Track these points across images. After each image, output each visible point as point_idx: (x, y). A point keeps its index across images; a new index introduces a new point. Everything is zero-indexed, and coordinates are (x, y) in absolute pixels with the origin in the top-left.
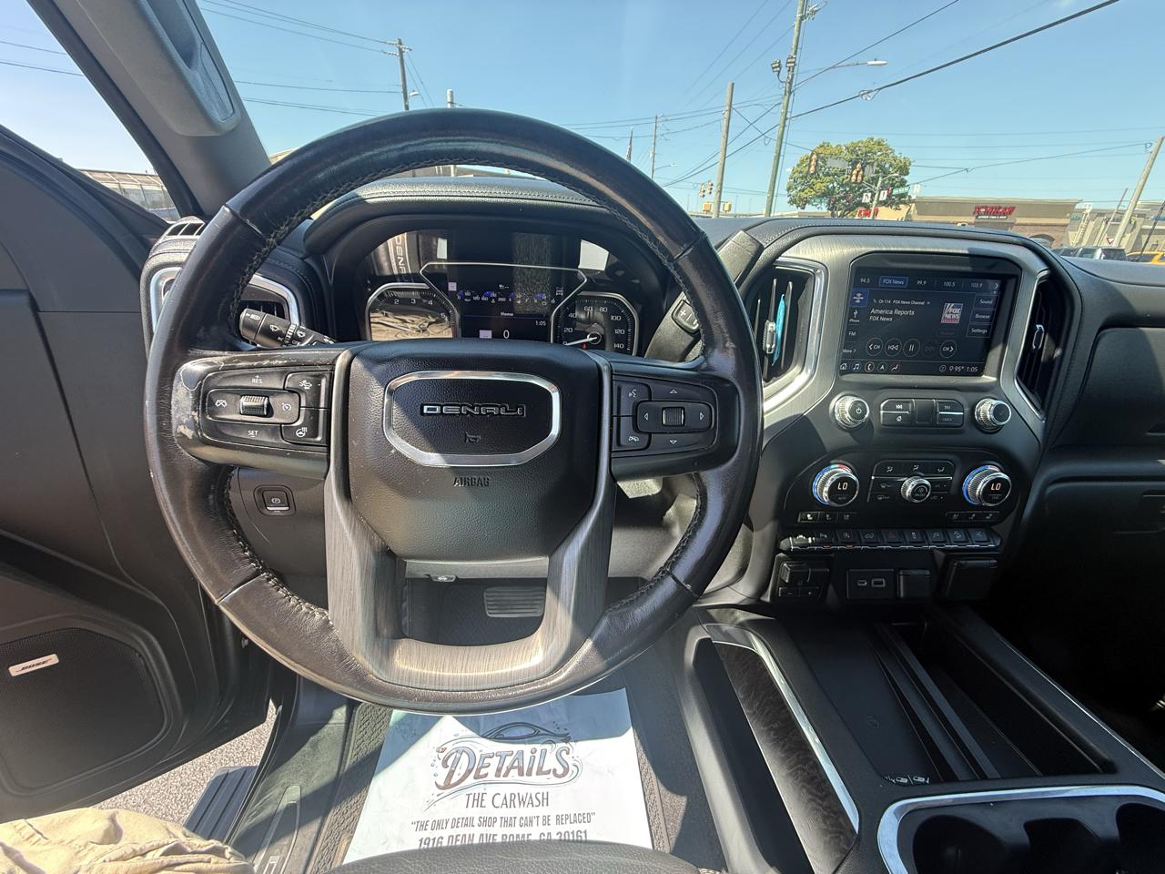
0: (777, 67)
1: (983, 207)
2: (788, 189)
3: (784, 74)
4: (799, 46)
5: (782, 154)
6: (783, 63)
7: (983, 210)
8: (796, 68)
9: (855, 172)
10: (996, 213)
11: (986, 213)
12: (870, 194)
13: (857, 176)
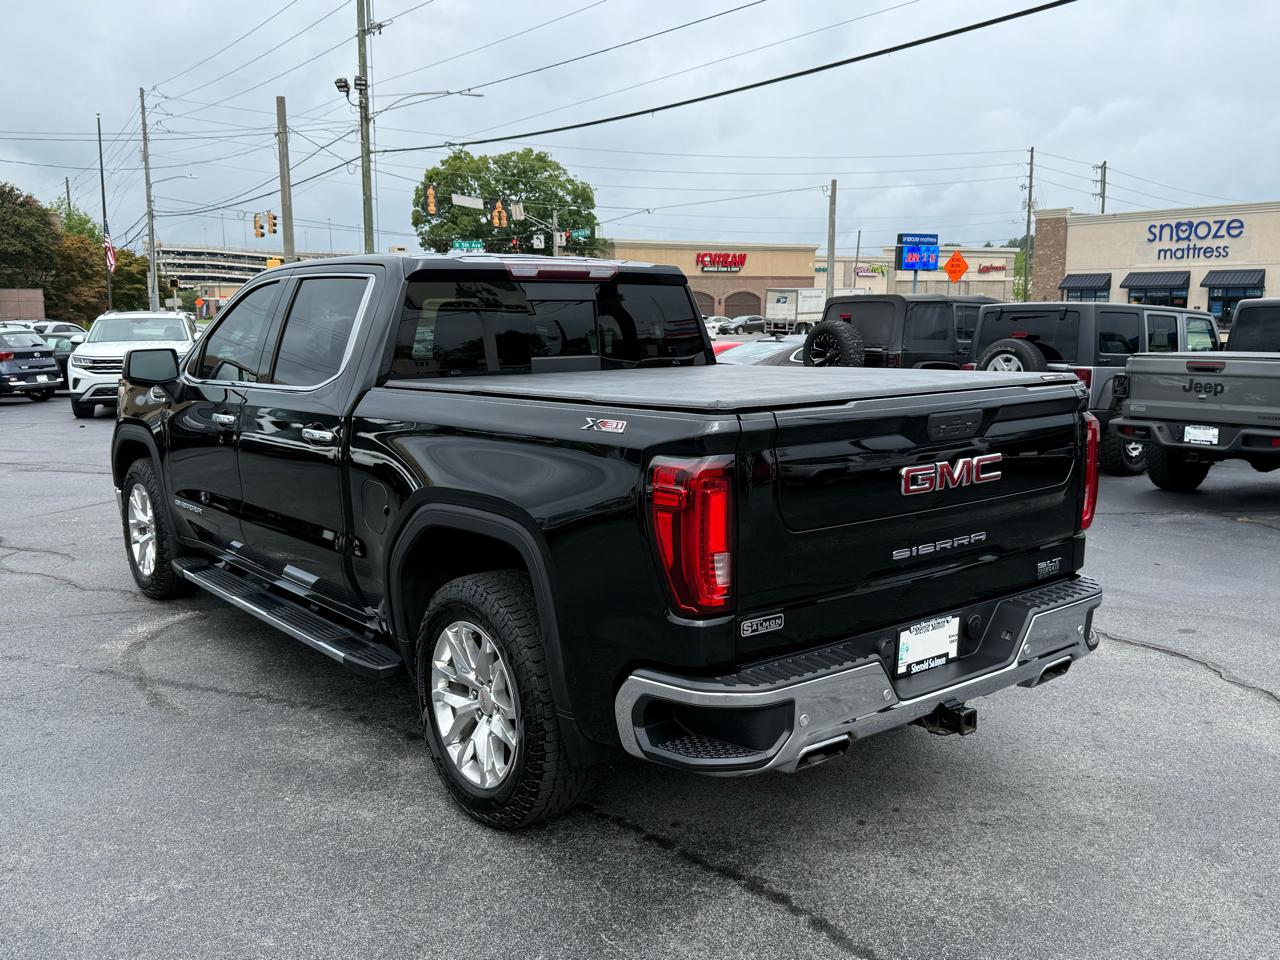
0: (342, 85)
1: (705, 255)
2: (416, 223)
3: (355, 94)
4: (369, 64)
5: (373, 196)
6: (351, 83)
7: (707, 259)
8: (369, 90)
9: (495, 213)
10: (725, 264)
11: (713, 262)
12: (542, 237)
13: (500, 219)
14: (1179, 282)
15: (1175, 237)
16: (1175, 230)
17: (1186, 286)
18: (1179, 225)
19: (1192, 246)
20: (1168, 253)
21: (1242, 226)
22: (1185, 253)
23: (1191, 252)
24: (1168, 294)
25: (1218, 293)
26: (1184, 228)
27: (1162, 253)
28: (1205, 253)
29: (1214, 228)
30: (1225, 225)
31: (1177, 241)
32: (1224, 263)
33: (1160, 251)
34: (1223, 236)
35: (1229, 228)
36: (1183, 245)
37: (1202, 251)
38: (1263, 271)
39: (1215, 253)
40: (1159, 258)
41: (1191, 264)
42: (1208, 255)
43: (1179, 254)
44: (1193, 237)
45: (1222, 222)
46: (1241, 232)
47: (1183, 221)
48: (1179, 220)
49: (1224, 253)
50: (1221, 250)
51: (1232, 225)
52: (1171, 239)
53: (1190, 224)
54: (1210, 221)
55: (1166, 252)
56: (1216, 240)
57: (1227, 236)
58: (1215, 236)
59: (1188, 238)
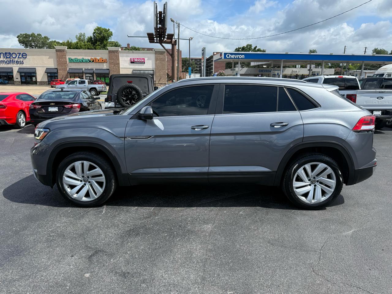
14: (10, 71)
15: (5, 57)
16: (5, 55)
17: (12, 72)
18: (6, 53)
19: (11, 60)
20: (4, 62)
21: (26, 55)
22: (9, 62)
23: (12, 62)
24: (6, 74)
25: (23, 74)
26: (8, 54)
27: (2, 62)
28: (16, 62)
29: (18, 55)
30: (21, 55)
31: (6, 58)
32: (23, 66)
33: (1, 61)
34: (21, 58)
35: (22, 55)
36: (9, 60)
37: (15, 62)
38: (35, 68)
39: (20, 63)
40: (1, 63)
41: (13, 65)
42: (17, 63)
43: (8, 62)
44: (11, 57)
45: (20, 53)
46: (26, 57)
47: (7, 52)
48: (5, 52)
49: (22, 63)
50: (21, 62)
51: (24, 54)
52: (4, 57)
53: (10, 53)
54: (16, 53)
55: (3, 61)
56: (19, 59)
57: (22, 57)
58: (18, 57)
59: (10, 57)
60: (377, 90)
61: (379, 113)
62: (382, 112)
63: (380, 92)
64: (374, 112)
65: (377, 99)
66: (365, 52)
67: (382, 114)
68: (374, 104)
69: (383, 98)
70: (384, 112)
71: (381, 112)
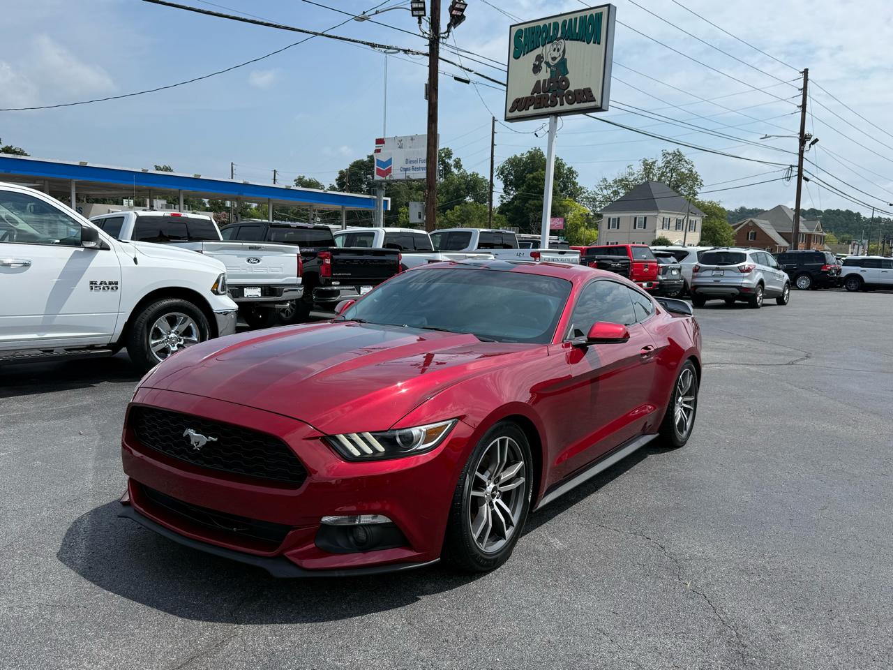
60: (244, 244)
61: (256, 292)
62: (261, 290)
63: (251, 248)
64: (245, 289)
65: (247, 263)
66: (275, 180)
67: (264, 293)
68: (243, 272)
69: (259, 261)
70: (265, 290)
71: (259, 289)
